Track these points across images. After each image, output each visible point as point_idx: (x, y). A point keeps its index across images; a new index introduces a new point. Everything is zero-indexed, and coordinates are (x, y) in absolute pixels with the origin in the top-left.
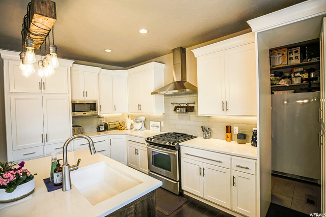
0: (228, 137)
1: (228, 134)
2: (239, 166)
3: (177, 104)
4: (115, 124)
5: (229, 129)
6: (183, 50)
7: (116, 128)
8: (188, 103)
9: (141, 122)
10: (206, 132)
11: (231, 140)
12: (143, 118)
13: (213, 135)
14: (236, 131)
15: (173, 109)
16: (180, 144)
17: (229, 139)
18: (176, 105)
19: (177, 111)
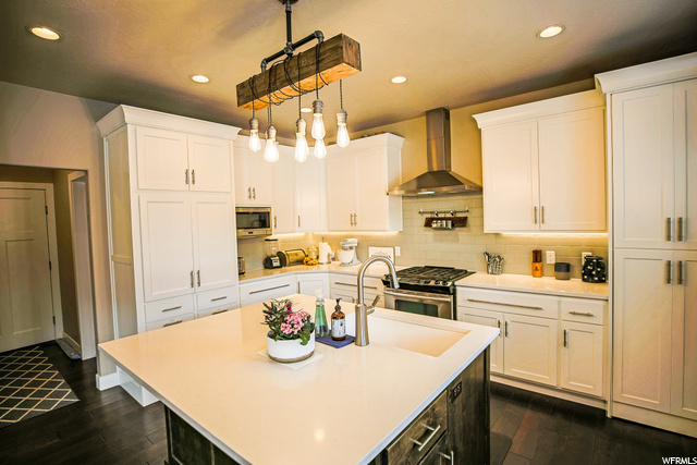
0: (536, 269)
1: (537, 264)
2: (574, 313)
3: (431, 213)
4: (296, 254)
5: (537, 256)
6: (444, 113)
7: (300, 262)
8: (455, 212)
9: (351, 248)
10: (494, 262)
11: (542, 275)
12: (353, 242)
13: (506, 267)
14: (550, 258)
15: (423, 222)
16: (456, 283)
17: (538, 273)
18: (429, 216)
19: (434, 225)
